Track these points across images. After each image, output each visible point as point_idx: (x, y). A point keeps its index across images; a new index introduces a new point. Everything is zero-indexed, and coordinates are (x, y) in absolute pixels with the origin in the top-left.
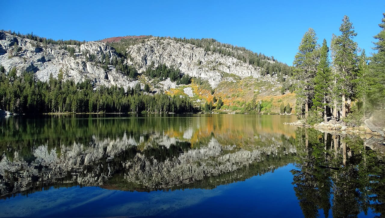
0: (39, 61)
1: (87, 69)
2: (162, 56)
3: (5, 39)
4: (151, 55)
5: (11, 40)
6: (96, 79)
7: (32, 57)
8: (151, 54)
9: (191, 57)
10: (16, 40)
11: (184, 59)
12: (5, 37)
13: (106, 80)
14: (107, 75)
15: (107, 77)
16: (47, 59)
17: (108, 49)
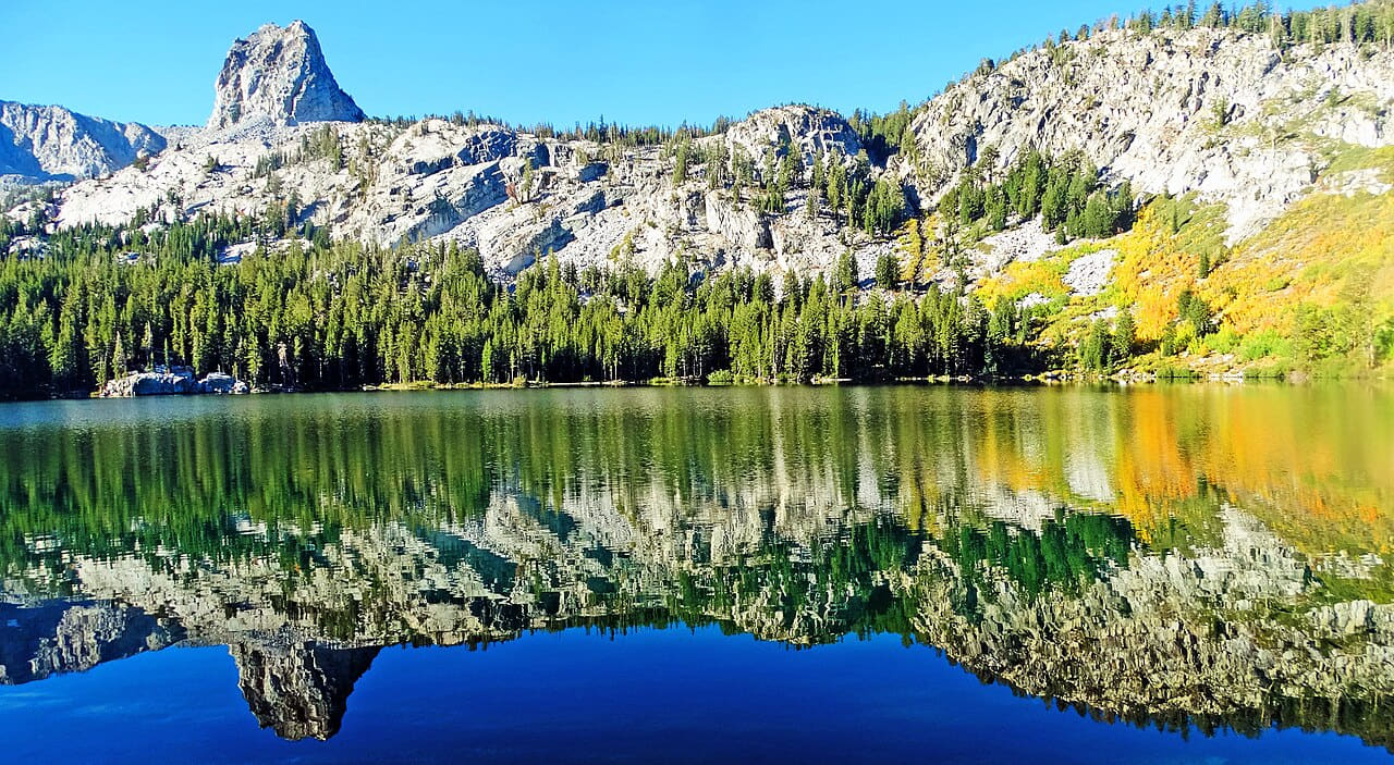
0: (582, 208)
1: (705, 220)
2: (1052, 116)
3: (516, 155)
4: (1004, 123)
5: (530, 154)
6: (722, 252)
7: (565, 199)
8: (1005, 116)
9: (1194, 92)
10: (542, 152)
11: (1157, 109)
12: (514, 148)
13: (763, 251)
14: (768, 233)
15: (767, 242)
16: (609, 199)
17: (814, 128)
